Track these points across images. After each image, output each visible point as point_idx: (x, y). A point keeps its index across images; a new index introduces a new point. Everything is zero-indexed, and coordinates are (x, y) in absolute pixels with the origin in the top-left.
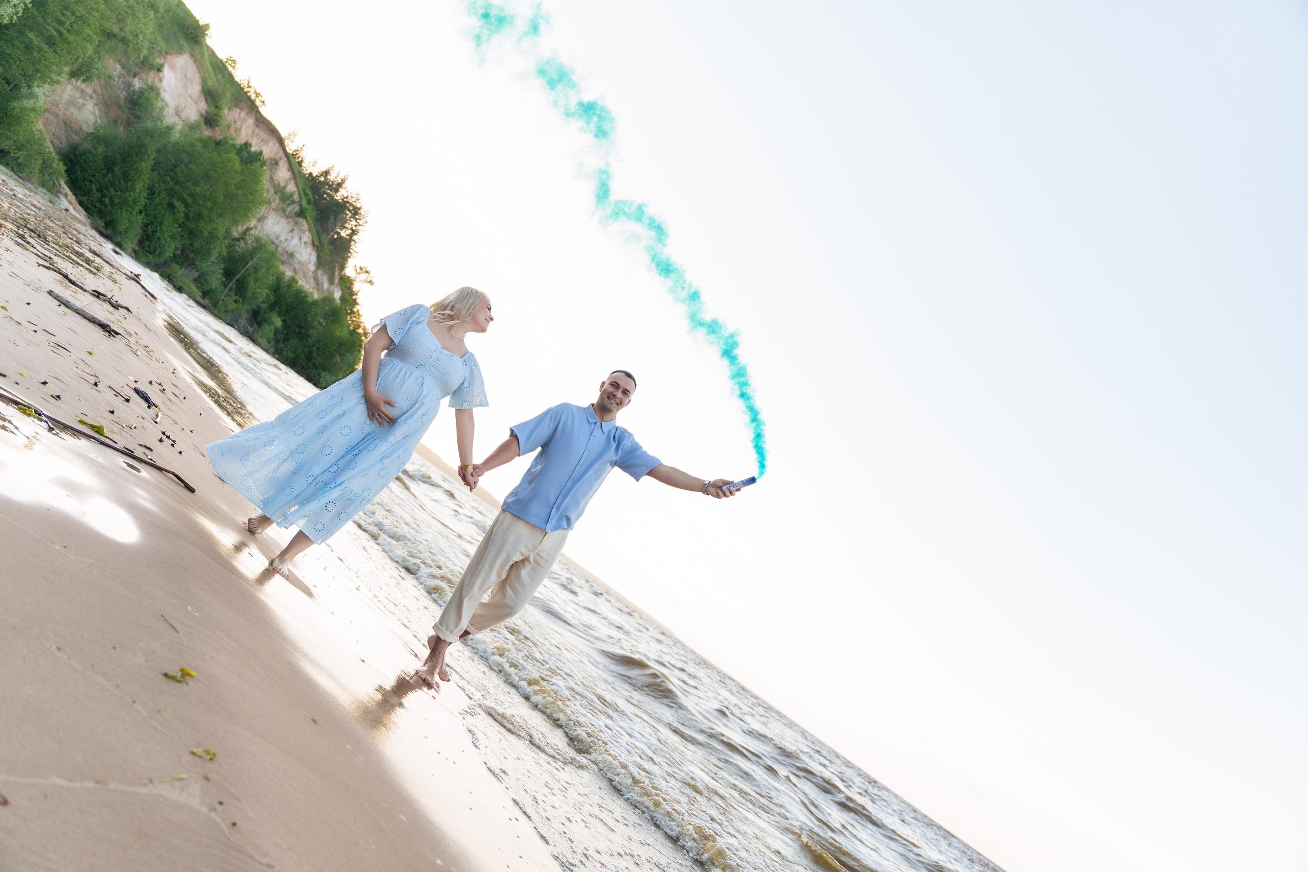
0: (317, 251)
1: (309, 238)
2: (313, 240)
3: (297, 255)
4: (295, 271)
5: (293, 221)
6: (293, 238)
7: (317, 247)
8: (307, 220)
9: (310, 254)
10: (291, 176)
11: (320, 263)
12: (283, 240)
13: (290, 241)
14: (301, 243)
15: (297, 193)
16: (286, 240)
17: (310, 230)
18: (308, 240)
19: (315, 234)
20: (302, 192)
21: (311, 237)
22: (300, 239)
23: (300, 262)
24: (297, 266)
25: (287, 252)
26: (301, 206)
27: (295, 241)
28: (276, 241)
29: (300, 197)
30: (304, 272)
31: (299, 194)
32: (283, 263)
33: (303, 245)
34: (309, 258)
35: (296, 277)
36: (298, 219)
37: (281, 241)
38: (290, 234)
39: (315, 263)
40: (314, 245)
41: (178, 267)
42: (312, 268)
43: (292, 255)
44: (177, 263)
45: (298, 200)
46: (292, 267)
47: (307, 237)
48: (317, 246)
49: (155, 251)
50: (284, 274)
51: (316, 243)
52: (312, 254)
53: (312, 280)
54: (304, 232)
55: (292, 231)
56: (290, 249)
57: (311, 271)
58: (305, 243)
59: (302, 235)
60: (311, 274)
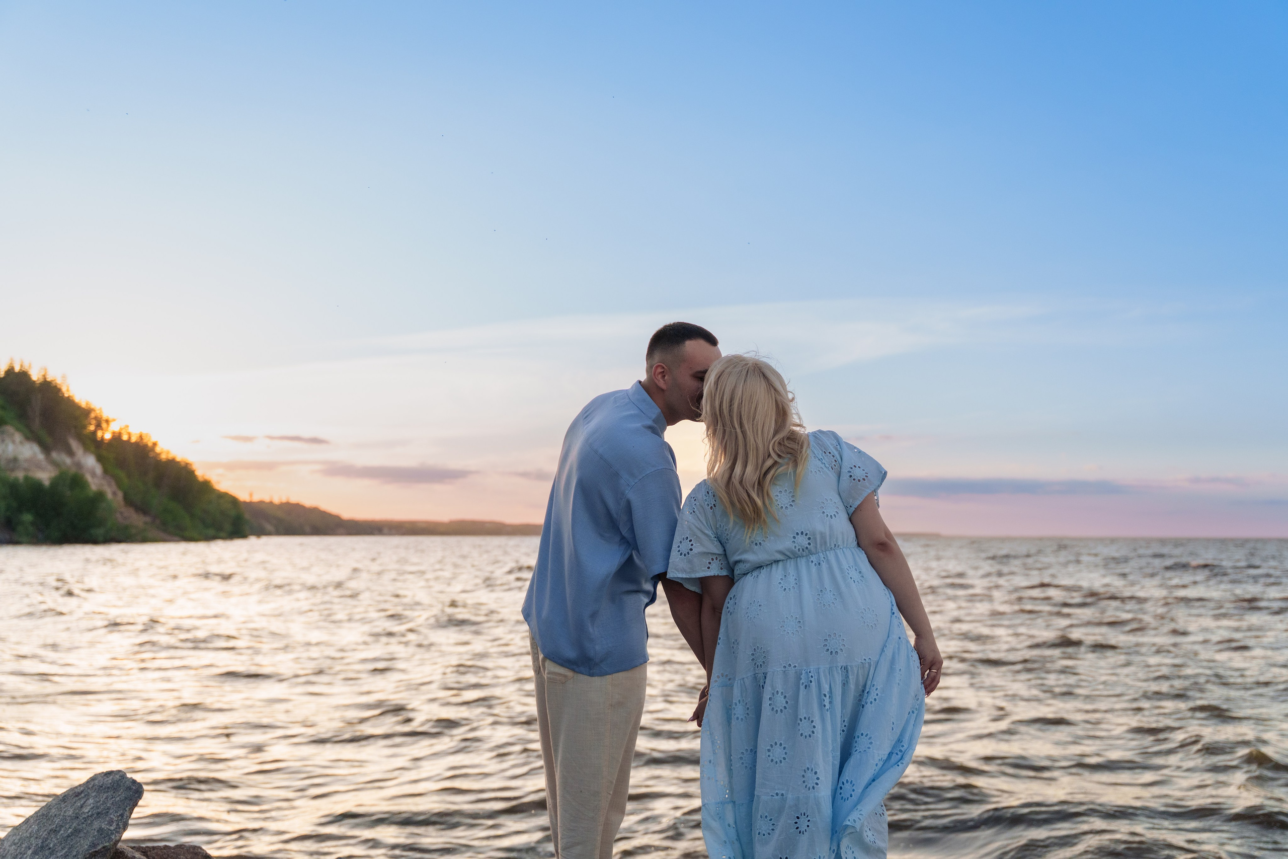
3: (20, 457)
6: (6, 447)
11: (46, 449)
13: (8, 450)
14: (17, 446)
17: (18, 429)
22: (14, 442)
23: (26, 460)
24: (26, 465)
27: (11, 447)
32: (13, 470)
35: (31, 474)
40: (28, 438)
42: (41, 456)
43: (15, 460)
46: (22, 468)
47: (18, 437)
48: (32, 436)
50: (16, 479)
51: (30, 436)
52: (32, 446)
53: (46, 466)
54: (13, 435)
56: (11, 456)
57: (41, 460)
58: (21, 443)
59: (13, 438)
60: (44, 463)
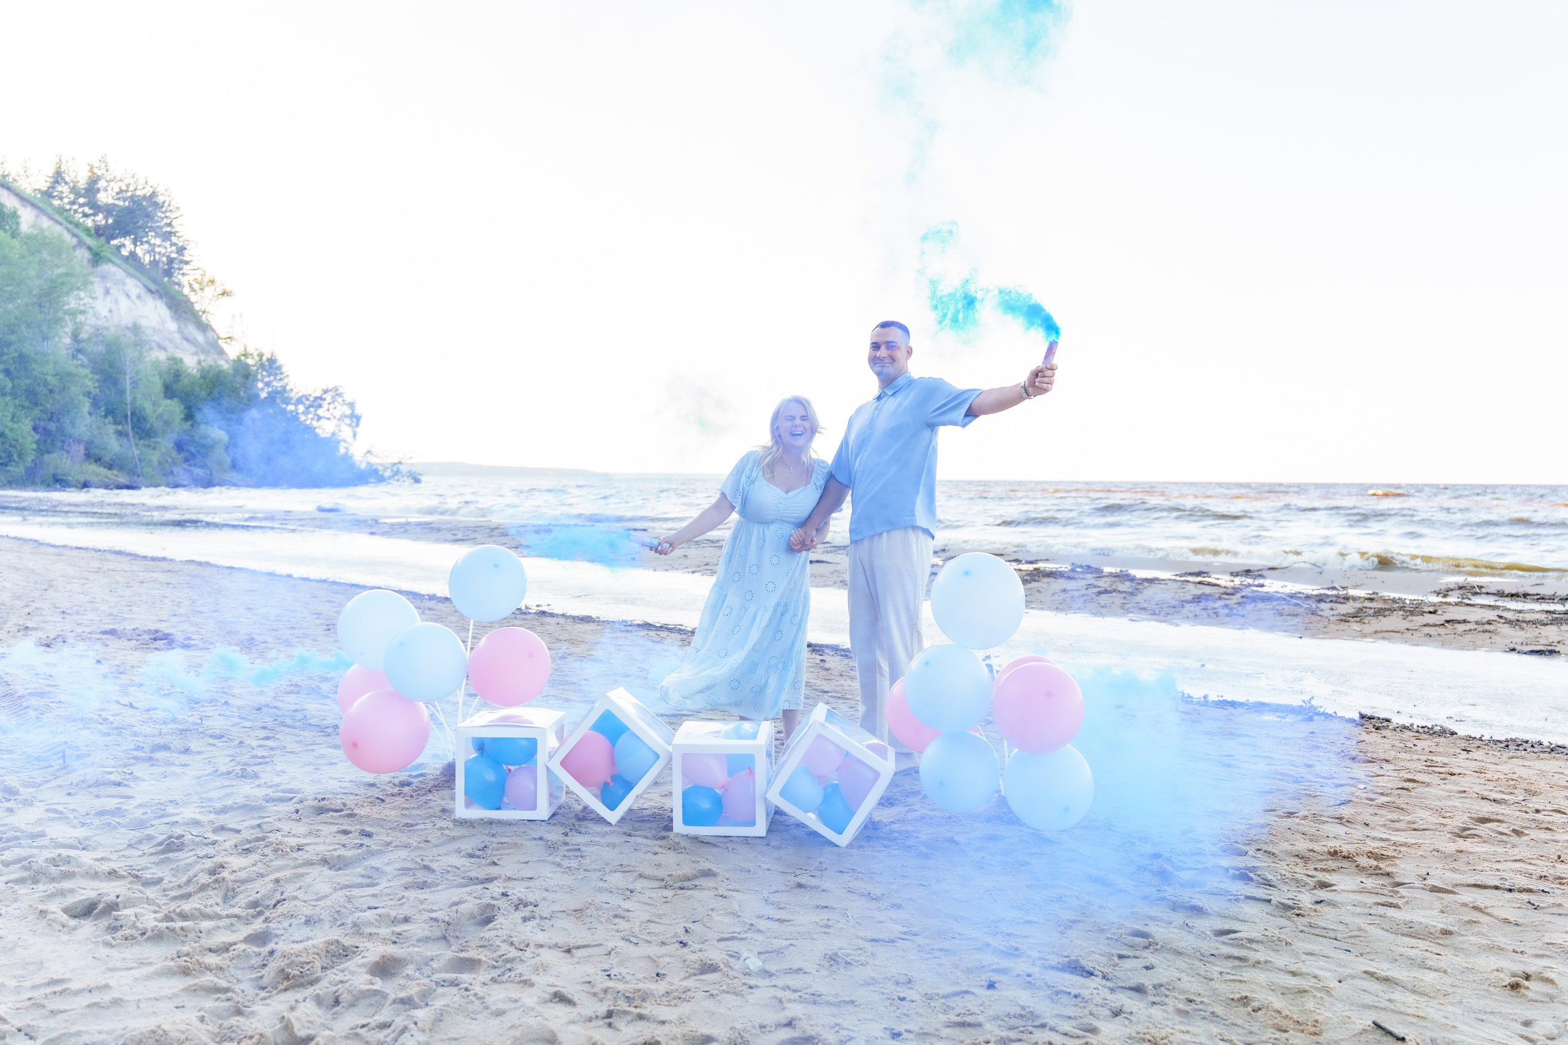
0: (161, 297)
1: (137, 286)
2: (145, 286)
3: (144, 323)
4: (161, 347)
5: (97, 277)
6: (116, 301)
7: (157, 291)
8: (113, 263)
9: (156, 307)
10: (35, 212)
12: (108, 315)
13: (118, 309)
14: (133, 302)
15: (65, 232)
16: (110, 311)
17: (129, 275)
18: (138, 291)
19: (138, 274)
20: (70, 226)
21: (139, 284)
22: (128, 296)
23: (153, 329)
24: (156, 338)
25: (128, 328)
26: (89, 248)
27: (124, 303)
28: (100, 323)
29: (74, 235)
30: (171, 341)
31: (68, 230)
32: (140, 347)
33: (137, 302)
34: (159, 316)
35: (172, 356)
36: (99, 269)
37: (105, 317)
38: (109, 299)
39: (172, 317)
40: (152, 292)
41: (55, 455)
42: (172, 326)
44: (49, 452)
45: (75, 241)
46: (154, 345)
47: (133, 287)
49: (10, 456)
50: (156, 364)
51: (153, 287)
52: (158, 307)
53: (185, 343)
54: (124, 284)
55: (107, 292)
56: (127, 321)
57: (174, 332)
58: (139, 297)
59: (126, 288)
60: (177, 337)
